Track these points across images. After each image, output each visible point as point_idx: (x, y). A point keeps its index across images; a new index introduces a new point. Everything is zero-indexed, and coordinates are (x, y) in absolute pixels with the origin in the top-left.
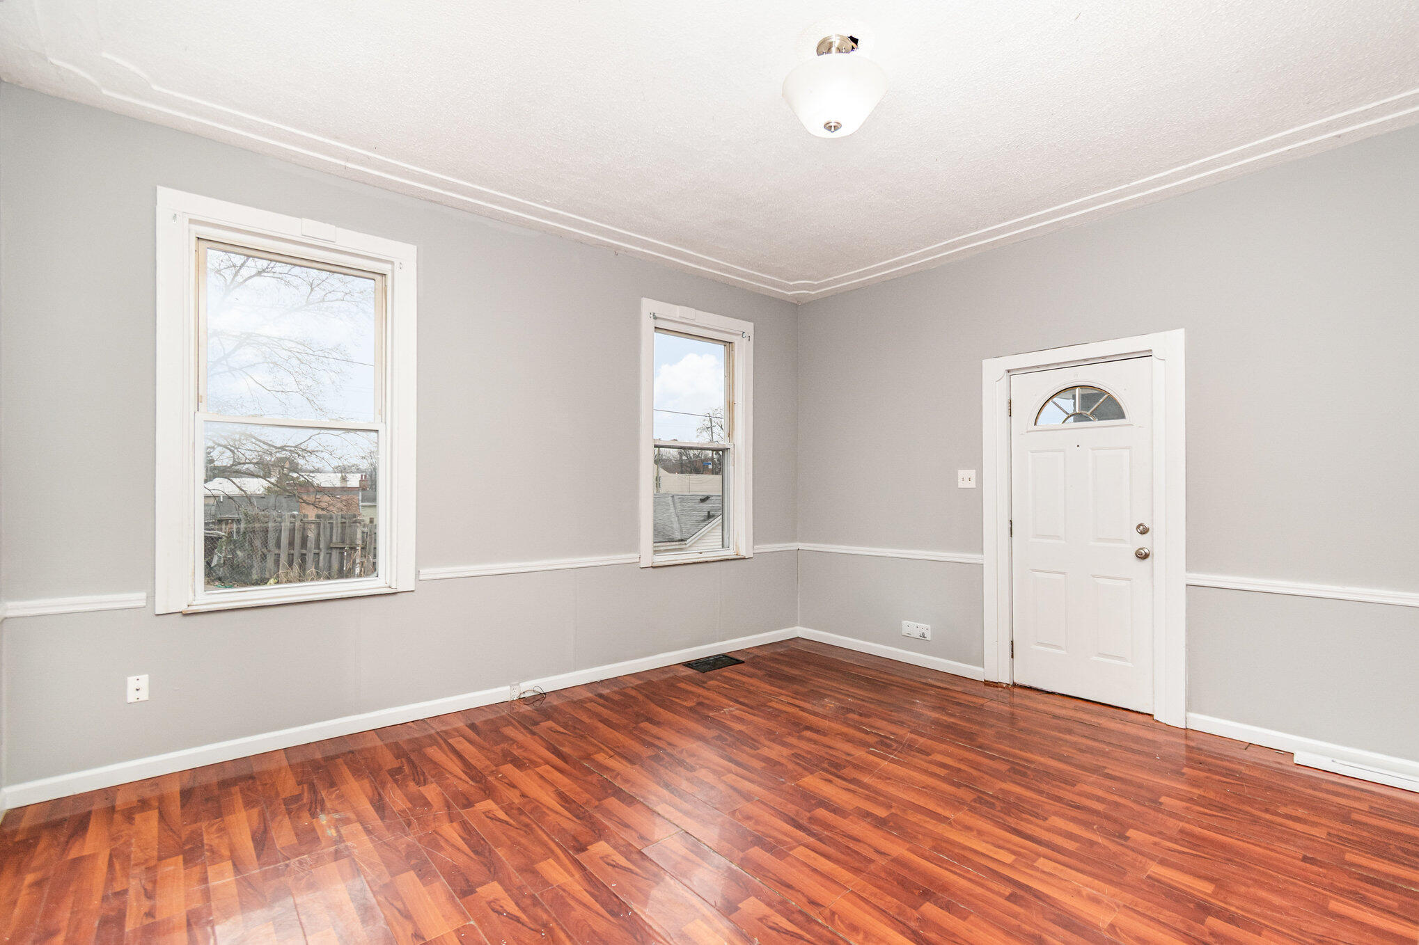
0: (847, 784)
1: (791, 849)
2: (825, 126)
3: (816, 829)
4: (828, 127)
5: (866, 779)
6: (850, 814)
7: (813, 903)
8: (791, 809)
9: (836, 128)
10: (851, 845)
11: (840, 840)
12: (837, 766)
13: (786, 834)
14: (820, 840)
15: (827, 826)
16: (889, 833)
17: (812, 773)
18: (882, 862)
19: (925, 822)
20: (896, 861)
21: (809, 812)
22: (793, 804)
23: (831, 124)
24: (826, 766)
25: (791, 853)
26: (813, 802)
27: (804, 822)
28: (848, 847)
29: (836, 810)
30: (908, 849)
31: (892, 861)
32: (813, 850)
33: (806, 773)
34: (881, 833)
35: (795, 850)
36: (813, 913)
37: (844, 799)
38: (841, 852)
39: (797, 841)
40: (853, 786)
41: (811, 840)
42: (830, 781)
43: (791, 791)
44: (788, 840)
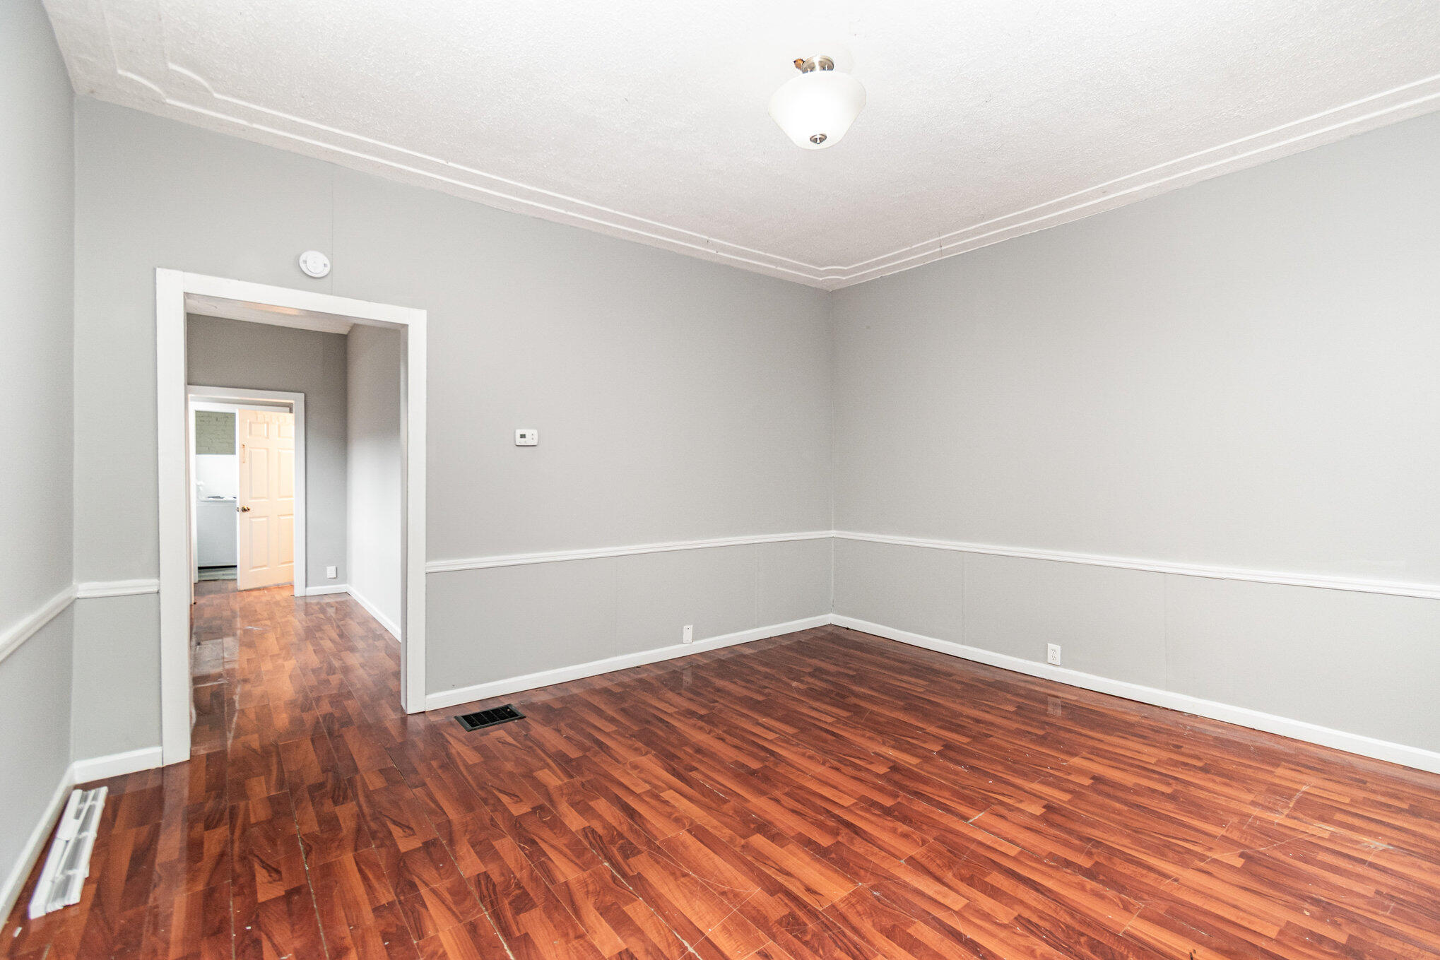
0: (786, 884)
1: (855, 804)
2: (811, 139)
3: (831, 823)
4: (814, 140)
5: (755, 892)
6: (793, 837)
7: (837, 769)
8: (859, 847)
9: (822, 140)
10: (800, 806)
11: (810, 812)
12: (792, 924)
13: (862, 818)
14: (828, 811)
15: (821, 826)
16: (759, 816)
17: (833, 906)
18: (777, 793)
19: (715, 828)
20: (762, 793)
21: (838, 842)
22: (857, 852)
23: (816, 137)
24: (811, 926)
25: (856, 801)
26: (833, 855)
27: (844, 831)
28: (803, 804)
29: (807, 843)
30: (749, 801)
31: (767, 794)
32: (836, 803)
33: (842, 907)
34: (768, 817)
35: (852, 803)
36: (836, 763)
37: (795, 859)
38: (810, 801)
39: (851, 811)
40: (779, 879)
41: (837, 811)
42: (809, 890)
43: (862, 872)
44: (860, 813)
